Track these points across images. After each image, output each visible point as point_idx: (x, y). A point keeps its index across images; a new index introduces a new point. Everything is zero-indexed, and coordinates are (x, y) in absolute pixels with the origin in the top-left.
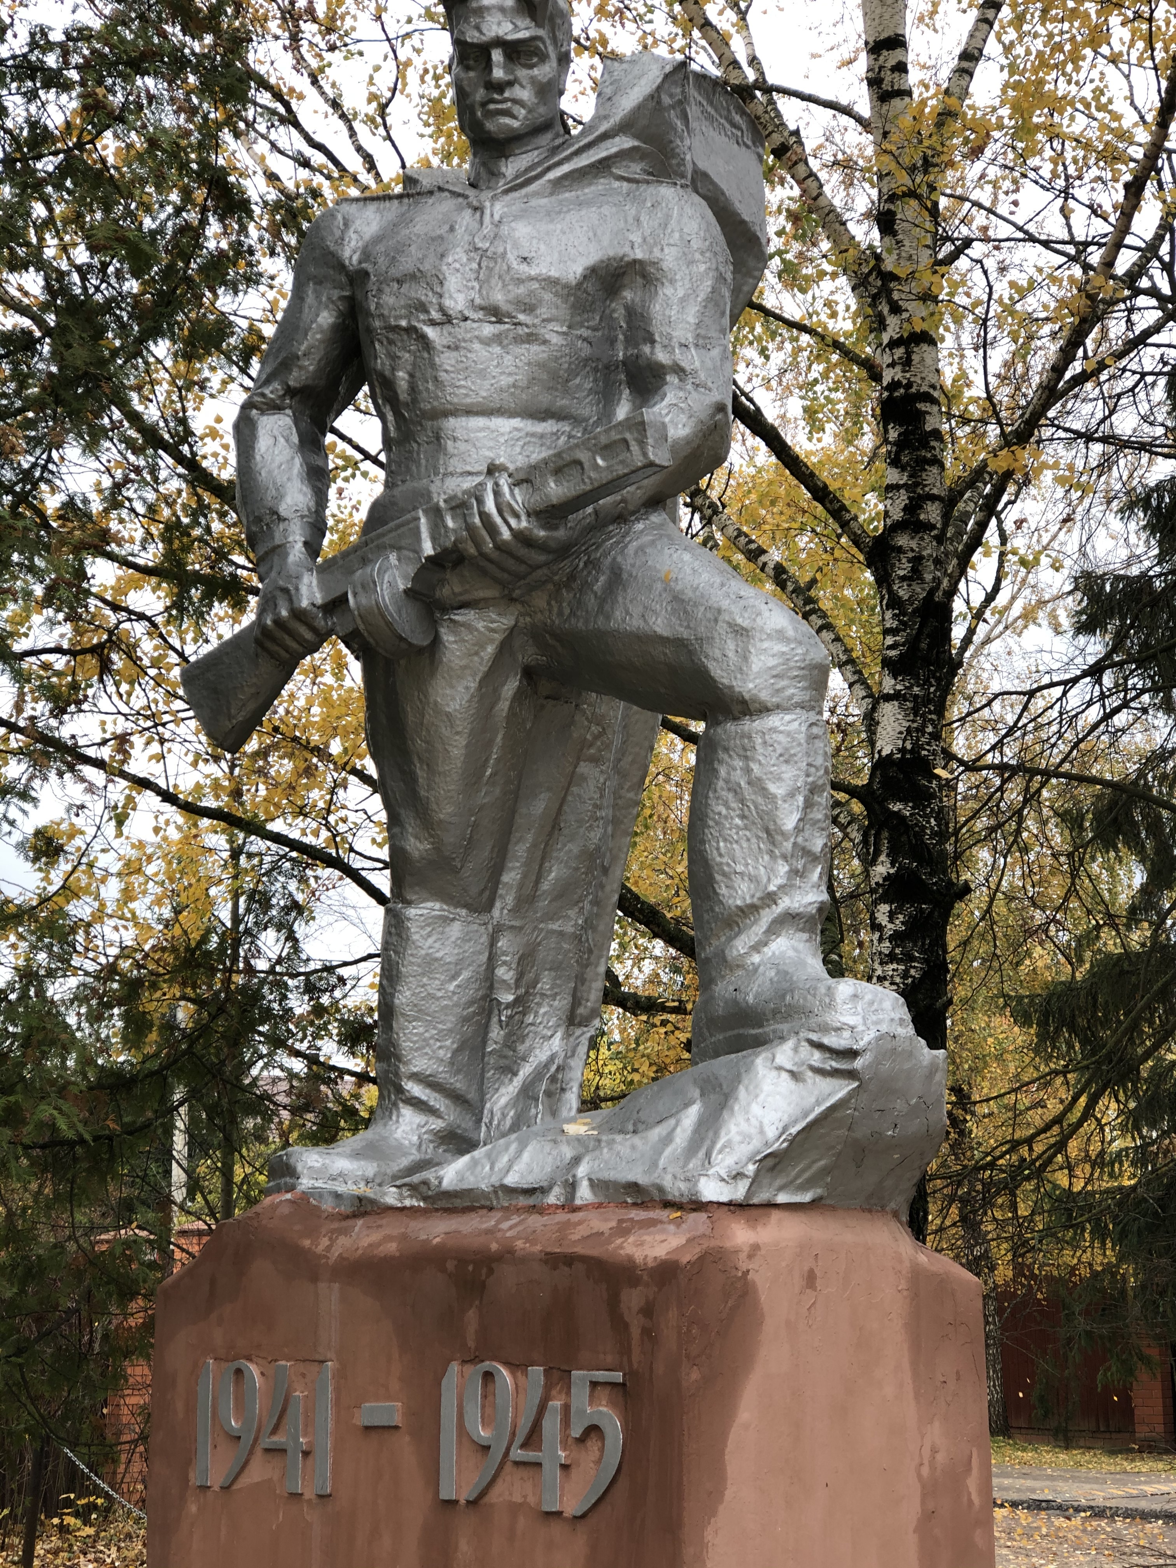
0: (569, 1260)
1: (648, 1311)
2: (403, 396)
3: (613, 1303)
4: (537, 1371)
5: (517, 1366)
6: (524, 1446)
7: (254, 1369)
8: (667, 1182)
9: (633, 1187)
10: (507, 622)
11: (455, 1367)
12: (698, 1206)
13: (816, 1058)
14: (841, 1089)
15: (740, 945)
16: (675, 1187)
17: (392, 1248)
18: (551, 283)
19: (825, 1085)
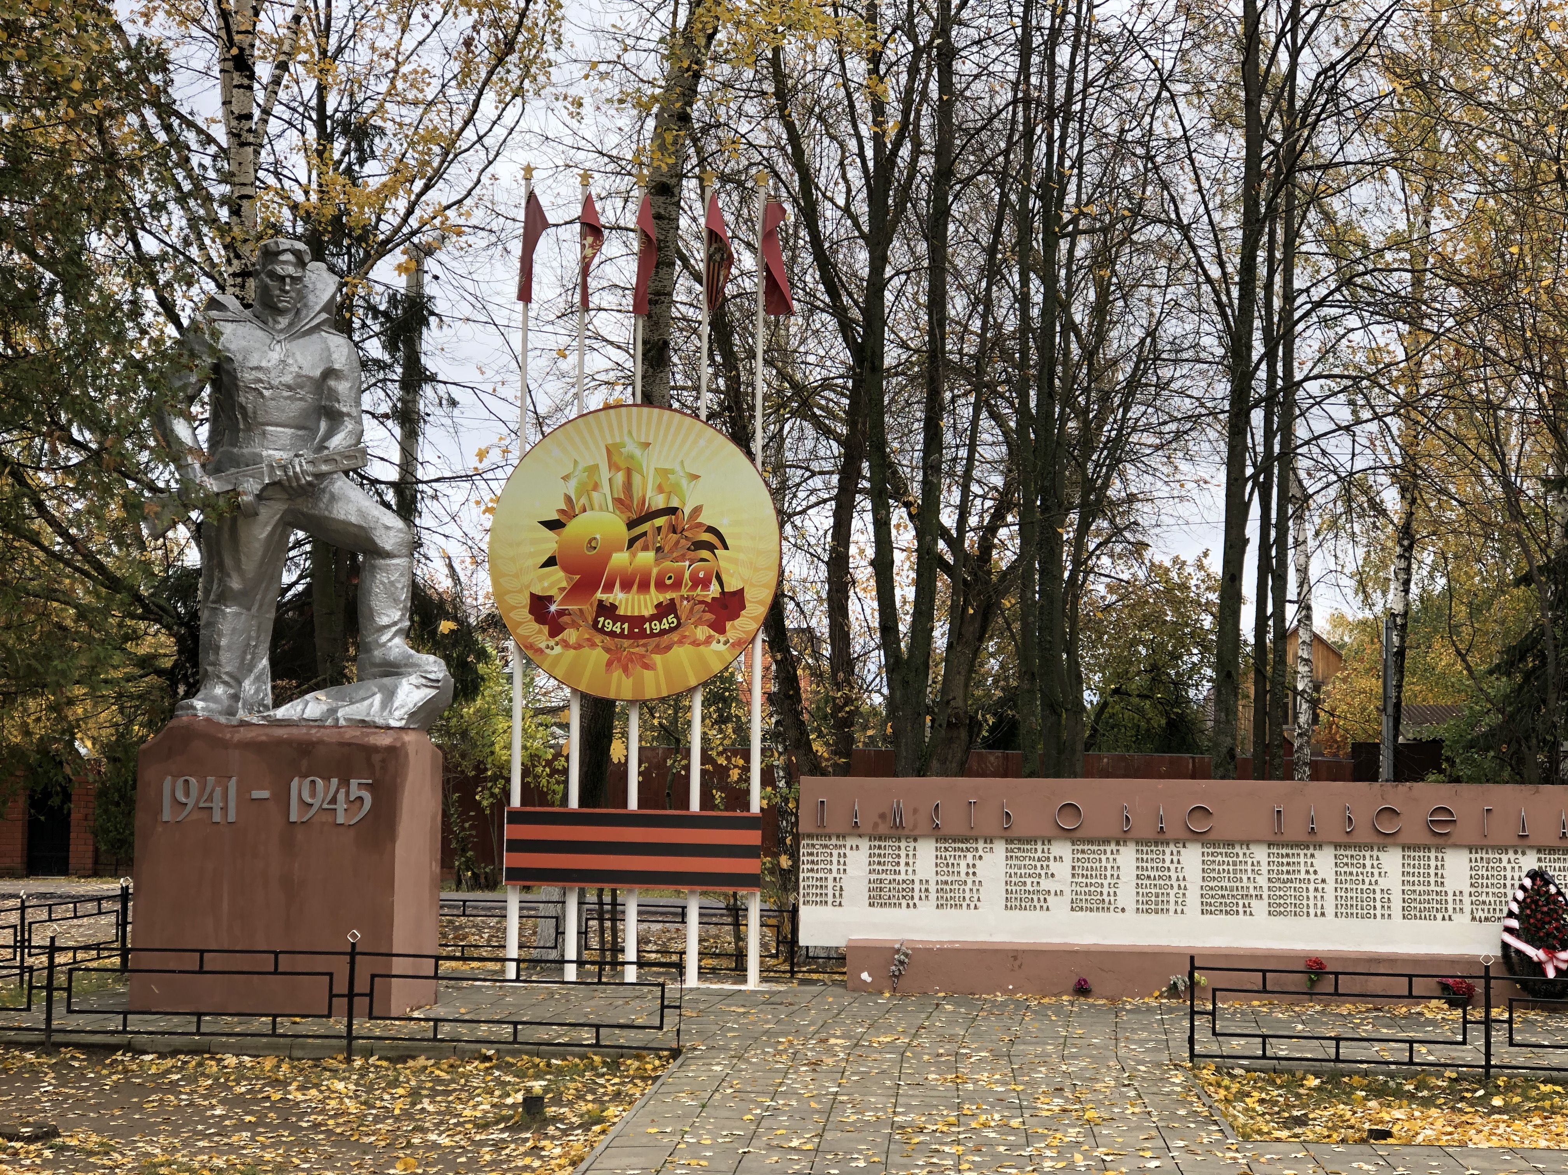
0: (349, 744)
1: (383, 761)
2: (250, 414)
3: (369, 760)
4: (335, 781)
5: (327, 779)
6: (329, 803)
7: (193, 780)
8: (377, 720)
9: (363, 721)
10: (285, 507)
11: (296, 779)
12: (389, 728)
13: (424, 681)
14: (433, 692)
15: (384, 638)
16: (380, 721)
17: (264, 738)
18: (309, 378)
19: (428, 690)
